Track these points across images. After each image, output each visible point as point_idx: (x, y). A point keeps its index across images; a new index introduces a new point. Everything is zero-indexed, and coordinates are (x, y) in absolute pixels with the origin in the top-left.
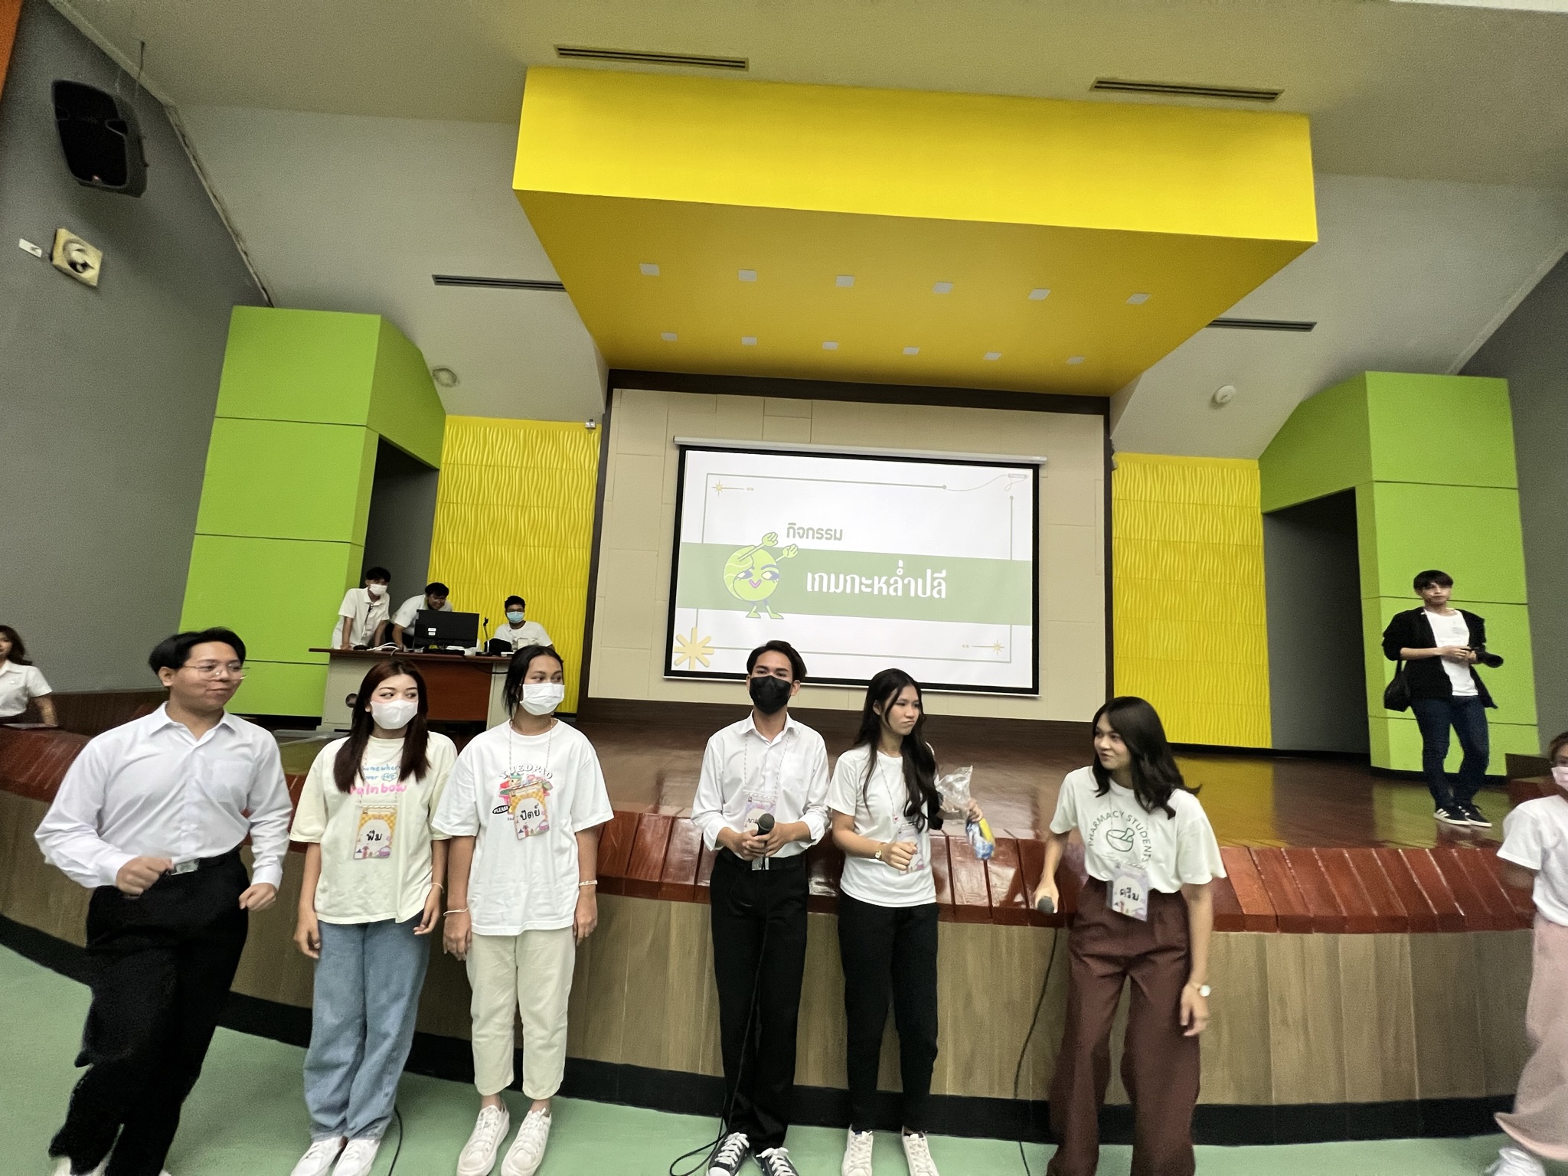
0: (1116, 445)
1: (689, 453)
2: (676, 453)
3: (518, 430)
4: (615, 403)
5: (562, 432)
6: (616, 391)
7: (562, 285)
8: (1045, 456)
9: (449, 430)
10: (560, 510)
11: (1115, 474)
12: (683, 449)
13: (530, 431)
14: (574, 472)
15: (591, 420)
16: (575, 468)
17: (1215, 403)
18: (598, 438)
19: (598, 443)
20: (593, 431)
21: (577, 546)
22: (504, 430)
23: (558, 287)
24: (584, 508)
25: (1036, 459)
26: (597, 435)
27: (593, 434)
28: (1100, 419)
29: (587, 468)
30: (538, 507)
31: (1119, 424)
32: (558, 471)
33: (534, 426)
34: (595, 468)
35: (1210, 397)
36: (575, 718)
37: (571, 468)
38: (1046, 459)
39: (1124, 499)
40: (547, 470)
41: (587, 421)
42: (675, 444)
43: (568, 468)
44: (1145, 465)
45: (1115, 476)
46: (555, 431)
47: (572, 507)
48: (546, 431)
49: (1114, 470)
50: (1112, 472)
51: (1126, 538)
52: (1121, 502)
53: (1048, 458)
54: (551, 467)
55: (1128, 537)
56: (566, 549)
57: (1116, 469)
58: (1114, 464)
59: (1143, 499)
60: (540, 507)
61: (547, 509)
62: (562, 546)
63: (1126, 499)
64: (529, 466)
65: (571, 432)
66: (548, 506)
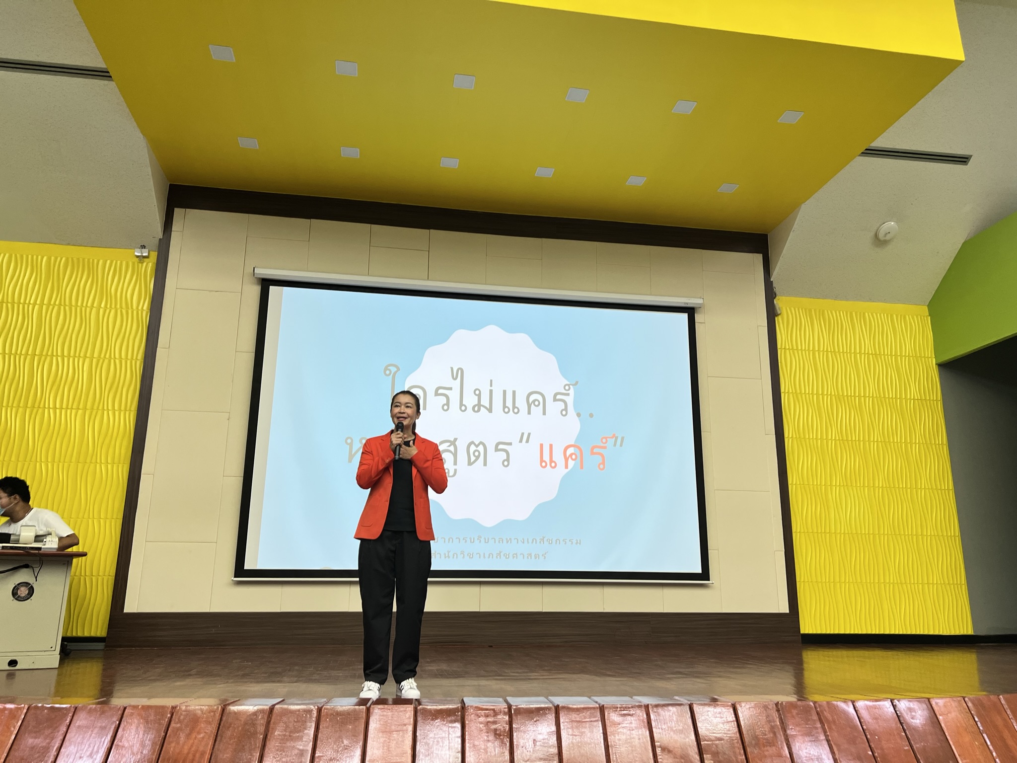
0: (777, 288)
1: (272, 289)
2: (256, 290)
3: (40, 257)
4: (176, 227)
5: (101, 262)
6: (178, 212)
7: (108, 72)
8: (700, 298)
10: (95, 361)
11: (778, 319)
12: (266, 284)
13: (56, 259)
14: (116, 312)
15: (143, 247)
16: (118, 306)
17: (879, 242)
18: (151, 270)
19: (151, 275)
20: (145, 260)
21: (116, 407)
22: (19, 257)
23: (102, 74)
24: (129, 357)
25: (690, 302)
26: (150, 264)
27: (145, 264)
28: (760, 257)
29: (134, 307)
30: (63, 356)
32: (94, 310)
33: (61, 253)
34: (146, 306)
35: (873, 234)
36: (104, 644)
37: (113, 306)
38: (702, 302)
39: (791, 348)
40: (78, 309)
41: (137, 248)
42: (256, 278)
43: (108, 306)
44: (810, 311)
45: (779, 322)
46: (91, 260)
47: (113, 356)
48: (78, 259)
49: (778, 315)
50: (776, 318)
51: (796, 392)
52: (788, 351)
53: (703, 301)
54: (84, 305)
55: (798, 392)
56: (100, 412)
57: (780, 314)
58: (777, 308)
59: (811, 349)
60: (66, 357)
61: (76, 360)
62: (95, 407)
63: (792, 349)
64: (52, 303)
65: (115, 261)
66: (77, 355)
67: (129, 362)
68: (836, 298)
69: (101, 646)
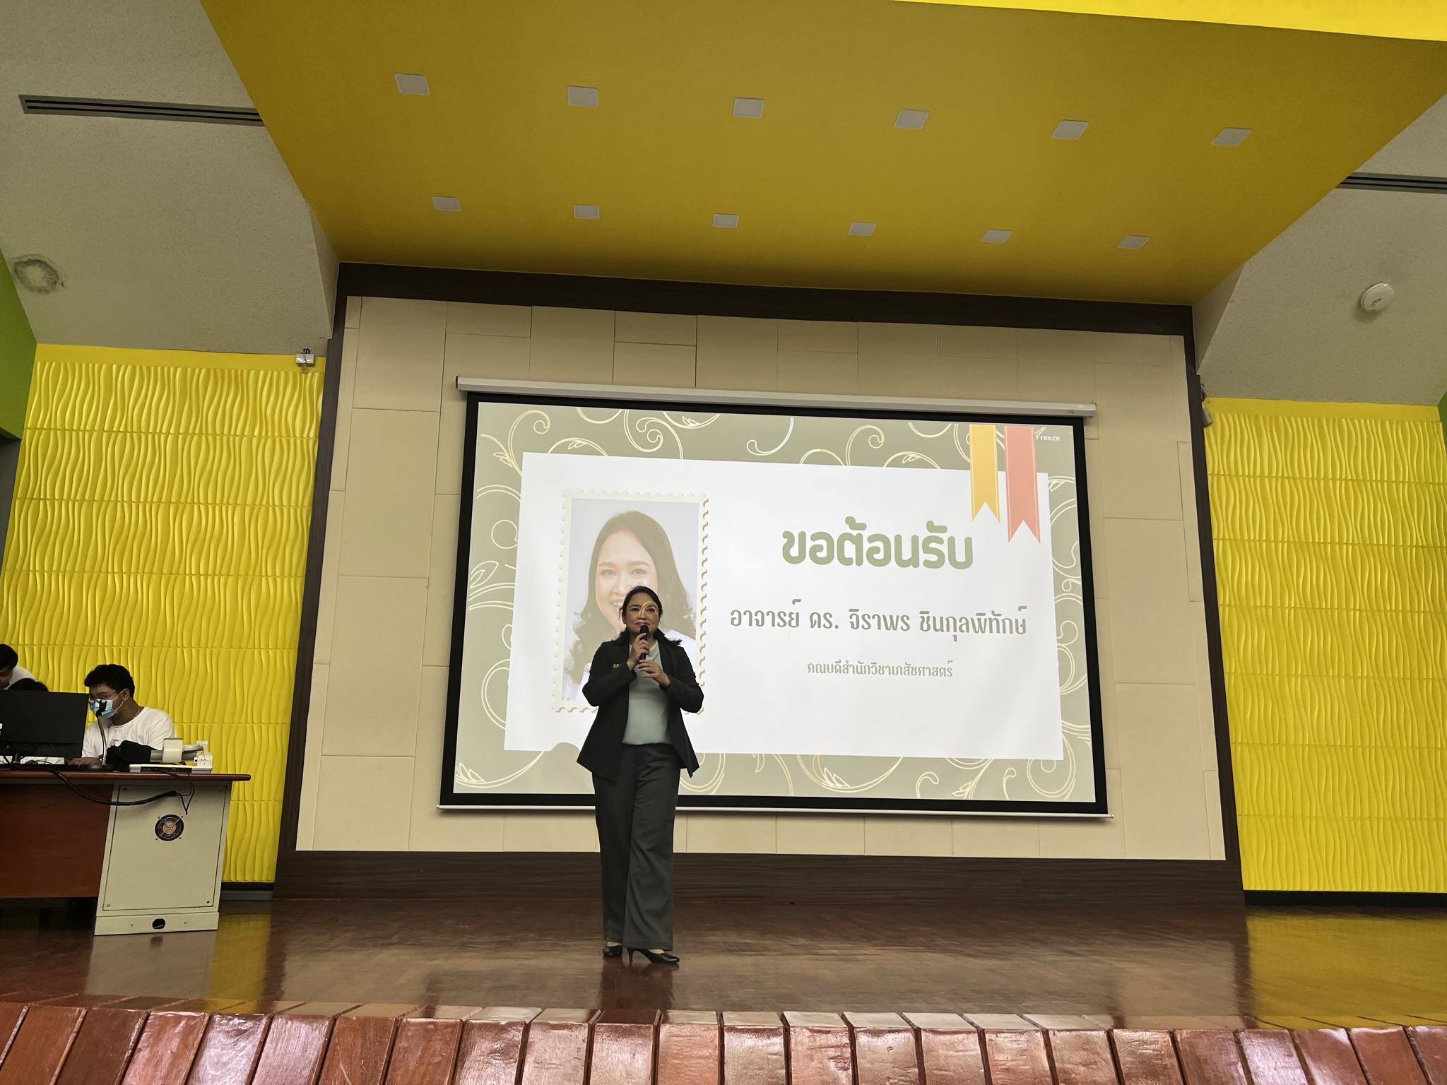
0: (1206, 386)
1: (483, 406)
2: (458, 409)
3: (172, 369)
4: (350, 321)
5: (252, 373)
6: (351, 302)
7: (257, 114)
8: (1092, 403)
9: (42, 370)
10: (248, 509)
11: (1208, 432)
12: (473, 399)
13: (193, 371)
14: (274, 442)
15: (307, 351)
16: (276, 434)
17: (1364, 313)
18: (319, 380)
19: (319, 390)
20: (310, 369)
22: (144, 368)
23: (248, 117)
24: (293, 503)
25: (1079, 408)
26: (317, 375)
27: (310, 374)
28: (1180, 340)
29: (298, 434)
30: (206, 504)
31: (1210, 349)
32: (245, 440)
33: (200, 362)
35: (1354, 302)
36: (271, 892)
37: (270, 434)
38: (1095, 409)
39: (1227, 473)
40: (225, 438)
41: (299, 353)
42: (460, 391)
43: (263, 434)
44: (1257, 417)
45: (1209, 436)
46: (239, 371)
47: (271, 503)
48: (223, 372)
49: (1207, 425)
50: (1205, 430)
51: (1235, 539)
52: (1222, 478)
53: (1097, 408)
54: (232, 433)
55: (1239, 538)
56: (257, 579)
57: (1210, 424)
58: (1207, 415)
59: (1258, 474)
60: (210, 504)
61: (224, 508)
62: (251, 573)
63: (1230, 475)
64: (190, 431)
65: (270, 372)
66: (225, 501)
67: (292, 511)
68: (1296, 398)
69: (267, 895)
